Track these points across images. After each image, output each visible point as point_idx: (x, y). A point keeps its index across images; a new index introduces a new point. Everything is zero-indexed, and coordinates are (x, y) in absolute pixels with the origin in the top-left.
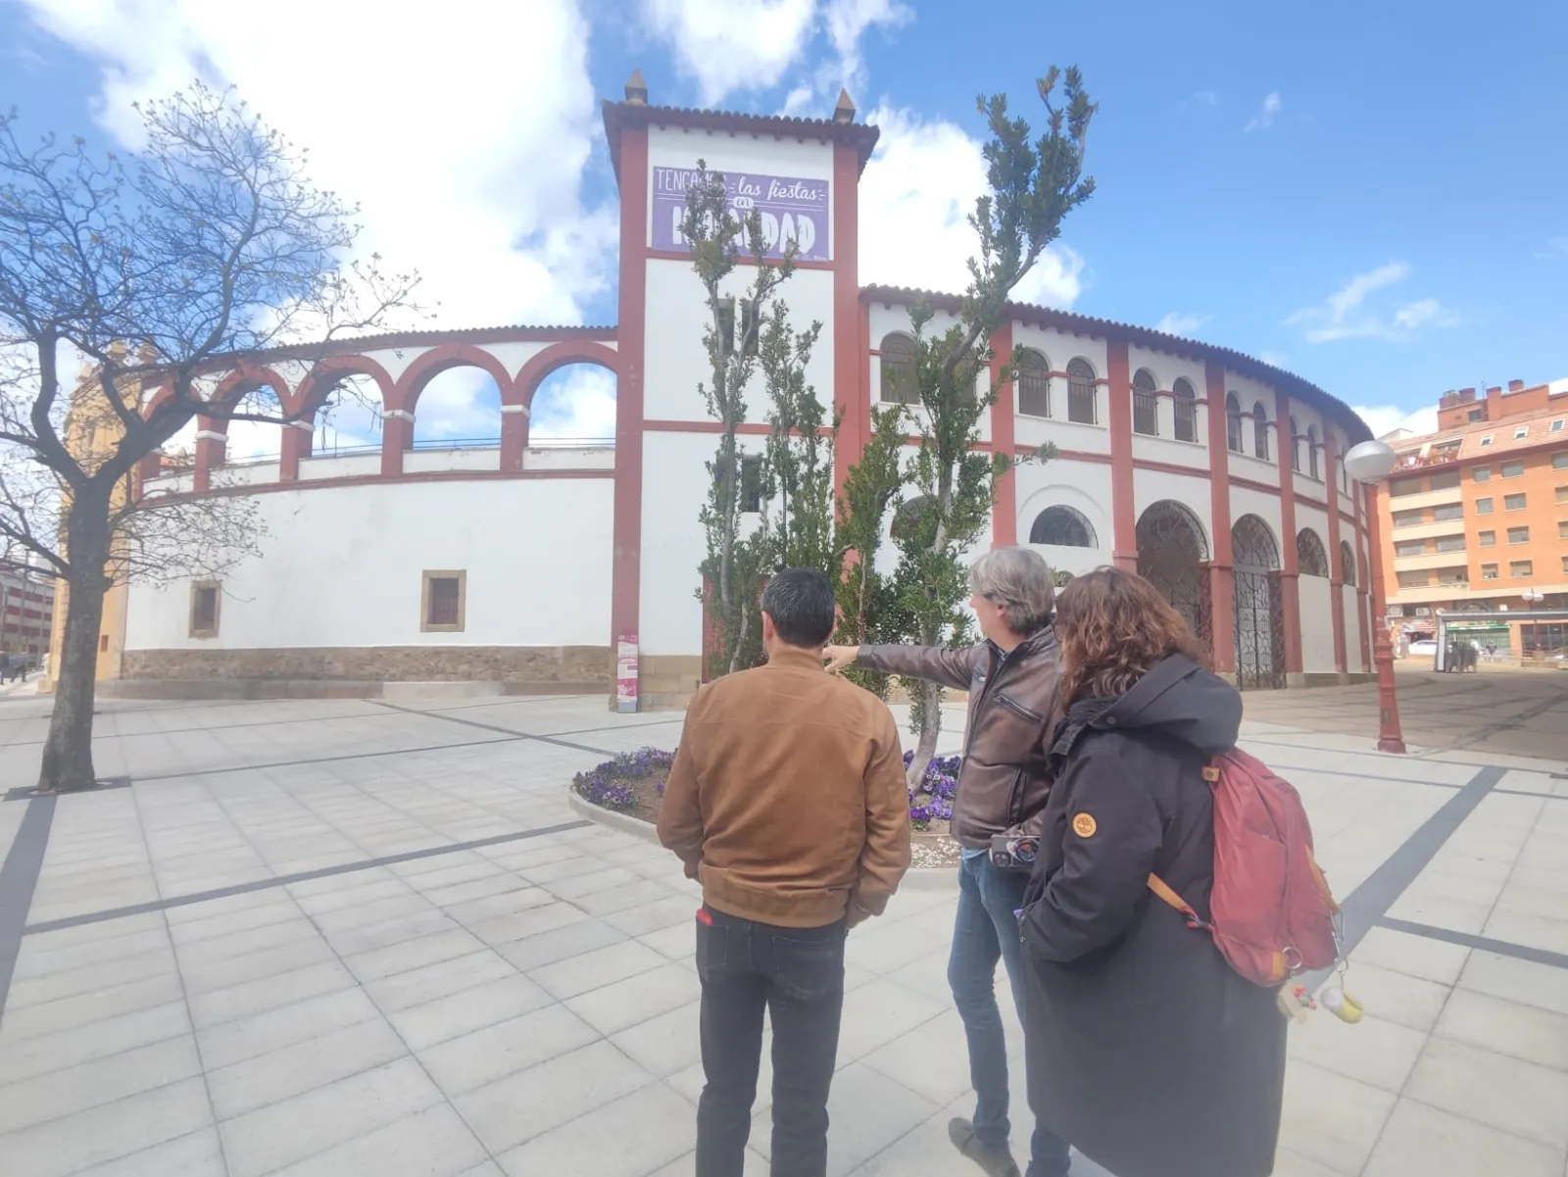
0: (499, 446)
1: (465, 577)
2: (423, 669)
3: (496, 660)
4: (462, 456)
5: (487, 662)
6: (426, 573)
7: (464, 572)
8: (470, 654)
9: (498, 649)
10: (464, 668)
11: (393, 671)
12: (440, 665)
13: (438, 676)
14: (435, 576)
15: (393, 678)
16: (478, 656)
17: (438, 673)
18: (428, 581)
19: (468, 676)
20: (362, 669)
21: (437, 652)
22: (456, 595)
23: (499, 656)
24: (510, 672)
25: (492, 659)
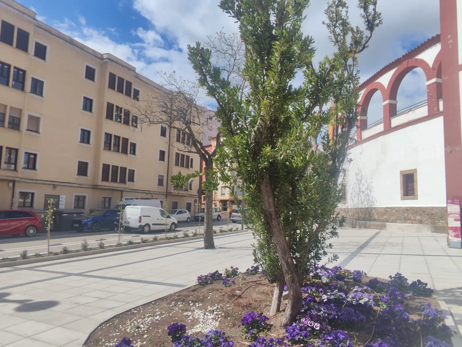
0: (427, 104)
1: (416, 172)
2: (403, 218)
3: (432, 214)
4: (413, 113)
5: (428, 215)
6: (401, 172)
7: (415, 170)
8: (421, 210)
9: (433, 208)
10: (418, 217)
11: (392, 218)
12: (409, 215)
13: (408, 221)
14: (405, 173)
15: (393, 221)
16: (424, 212)
17: (408, 220)
18: (402, 175)
19: (421, 222)
20: (383, 217)
21: (407, 210)
22: (413, 181)
23: (433, 212)
24: (439, 220)
25: (431, 213)
